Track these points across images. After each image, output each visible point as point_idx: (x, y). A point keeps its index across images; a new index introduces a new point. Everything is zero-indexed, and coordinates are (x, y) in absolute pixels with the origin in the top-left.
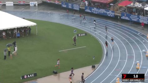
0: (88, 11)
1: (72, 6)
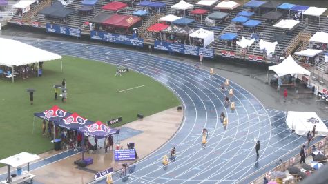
0: (96, 37)
1: (67, 30)
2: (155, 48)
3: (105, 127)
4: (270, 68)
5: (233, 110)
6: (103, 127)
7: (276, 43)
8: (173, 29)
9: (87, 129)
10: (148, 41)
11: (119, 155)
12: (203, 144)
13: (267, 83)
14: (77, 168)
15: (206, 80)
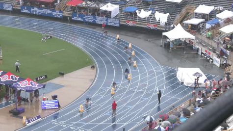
1: (2, 6)
2: (73, 19)
3: (33, 83)
4: (164, 34)
5: (135, 68)
6: (31, 83)
7: (168, 14)
8: (86, 4)
9: (19, 85)
10: (67, 13)
11: (45, 105)
12: (112, 95)
13: (161, 46)
14: (11, 116)
15: (113, 44)
